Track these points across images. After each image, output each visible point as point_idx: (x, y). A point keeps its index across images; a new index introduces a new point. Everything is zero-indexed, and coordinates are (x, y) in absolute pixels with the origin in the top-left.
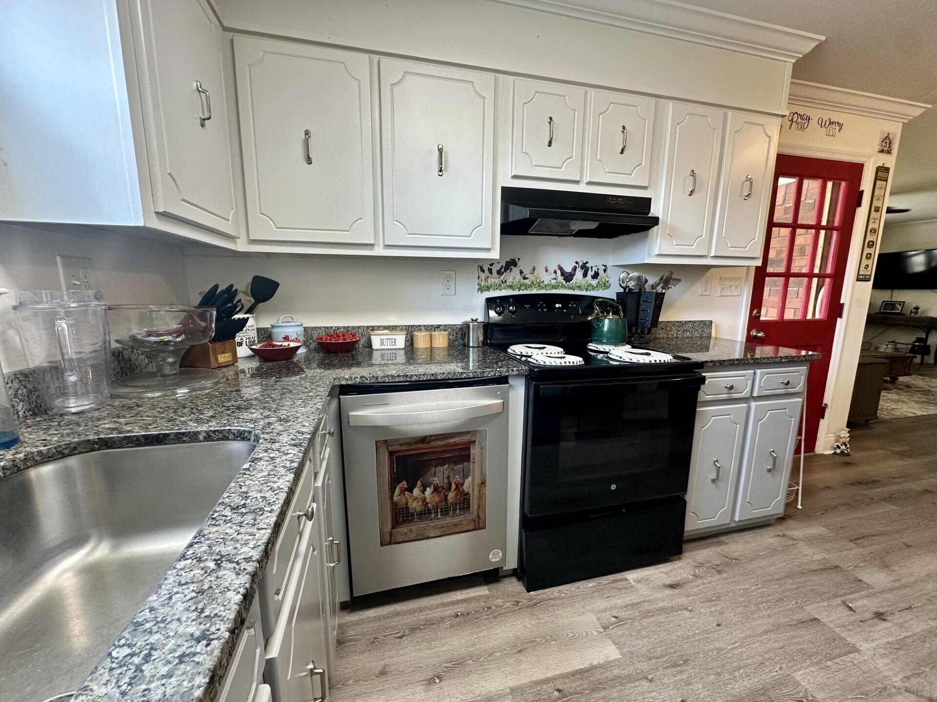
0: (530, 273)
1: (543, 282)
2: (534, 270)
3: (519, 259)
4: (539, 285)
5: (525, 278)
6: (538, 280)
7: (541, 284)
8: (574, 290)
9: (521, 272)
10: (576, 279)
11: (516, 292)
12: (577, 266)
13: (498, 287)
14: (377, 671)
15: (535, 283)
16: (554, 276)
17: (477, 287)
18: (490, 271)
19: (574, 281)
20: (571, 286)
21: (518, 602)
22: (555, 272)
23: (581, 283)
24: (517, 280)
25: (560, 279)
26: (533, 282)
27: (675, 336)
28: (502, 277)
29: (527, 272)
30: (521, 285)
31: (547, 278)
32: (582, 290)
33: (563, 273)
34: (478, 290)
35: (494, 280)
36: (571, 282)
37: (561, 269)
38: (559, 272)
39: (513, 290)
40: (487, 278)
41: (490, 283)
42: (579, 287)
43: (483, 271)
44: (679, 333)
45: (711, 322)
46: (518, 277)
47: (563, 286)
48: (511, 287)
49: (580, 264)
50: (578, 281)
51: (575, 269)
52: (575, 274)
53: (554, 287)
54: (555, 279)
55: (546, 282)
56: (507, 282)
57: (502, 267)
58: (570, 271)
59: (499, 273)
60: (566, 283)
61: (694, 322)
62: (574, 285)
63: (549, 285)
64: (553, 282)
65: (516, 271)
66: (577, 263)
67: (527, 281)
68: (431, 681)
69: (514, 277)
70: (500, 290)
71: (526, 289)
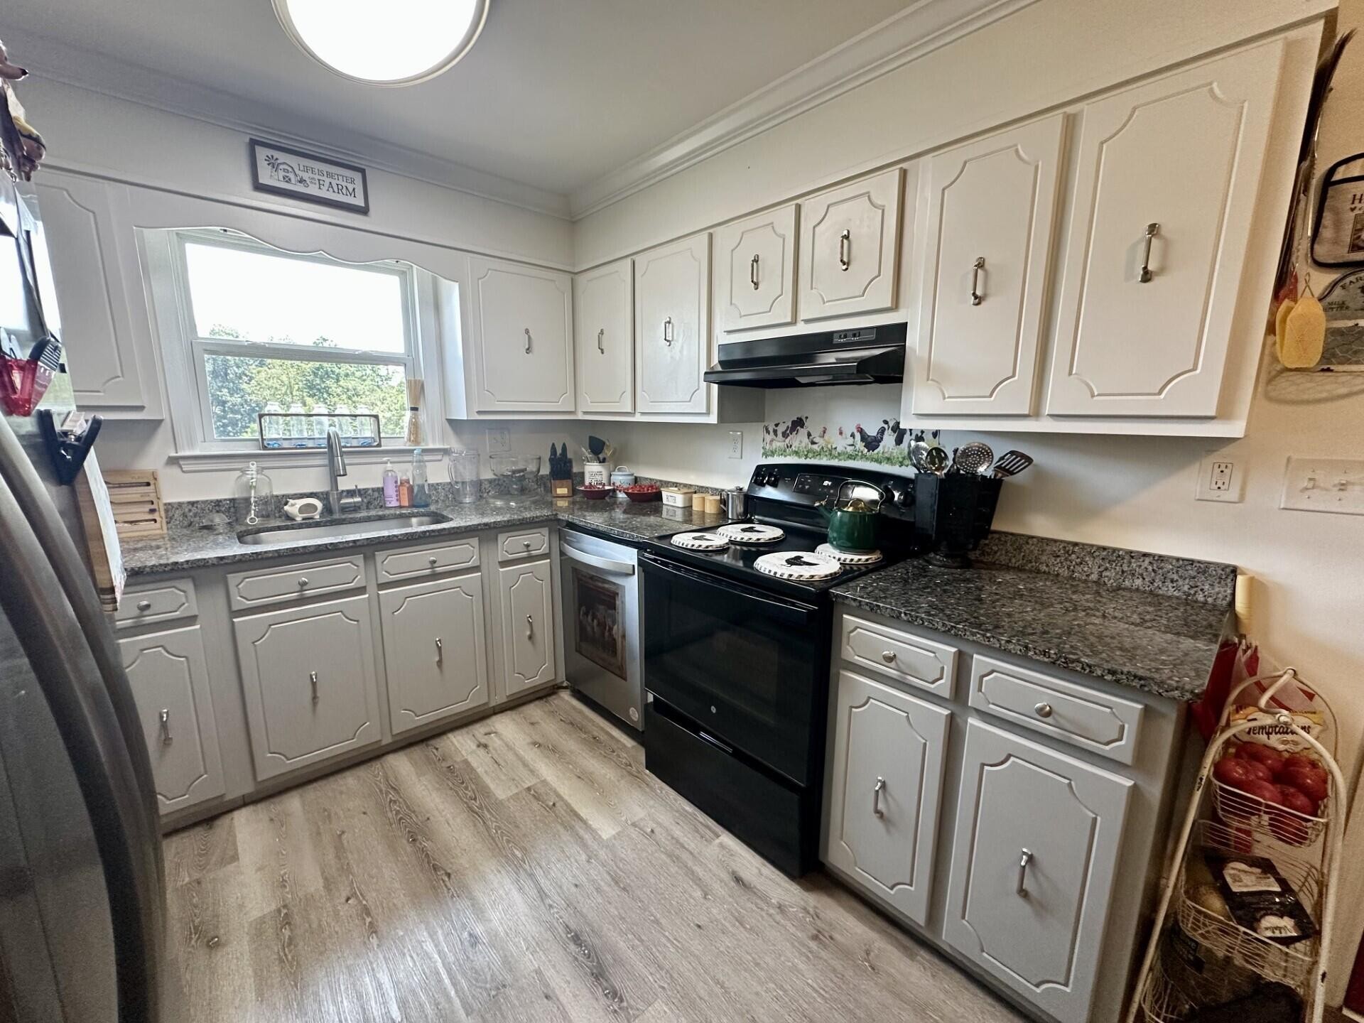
0: (820, 437)
1: (836, 448)
2: (824, 432)
3: (807, 418)
4: (831, 453)
5: (813, 443)
6: (829, 446)
7: (833, 452)
8: (881, 463)
9: (809, 435)
10: (884, 447)
11: (802, 461)
12: (886, 426)
13: (783, 453)
14: (533, 720)
15: (825, 449)
16: (850, 441)
17: (762, 451)
18: (775, 432)
19: (880, 449)
20: (876, 457)
21: (630, 765)
22: (853, 435)
23: (892, 453)
24: (803, 445)
25: (860, 445)
26: (823, 448)
27: (1094, 577)
28: (787, 440)
29: (816, 436)
30: (808, 452)
31: (841, 444)
32: (892, 464)
33: (864, 437)
34: (763, 454)
35: (778, 444)
36: (876, 451)
37: (861, 431)
38: (858, 436)
39: (799, 457)
40: (772, 441)
41: (774, 447)
42: (889, 460)
43: (768, 432)
44: (1105, 574)
45: (1234, 571)
46: (806, 440)
47: (864, 457)
48: (796, 453)
49: (891, 424)
50: (886, 450)
51: (882, 431)
52: (882, 439)
53: (851, 457)
54: (852, 445)
55: (839, 450)
56: (793, 447)
57: (788, 427)
58: (875, 434)
59: (785, 435)
60: (869, 451)
61: (1161, 558)
62: (880, 455)
63: (844, 453)
64: (850, 449)
65: (803, 432)
66: (886, 422)
67: (815, 447)
68: (534, 743)
69: (801, 442)
70: (785, 456)
71: (813, 457)
